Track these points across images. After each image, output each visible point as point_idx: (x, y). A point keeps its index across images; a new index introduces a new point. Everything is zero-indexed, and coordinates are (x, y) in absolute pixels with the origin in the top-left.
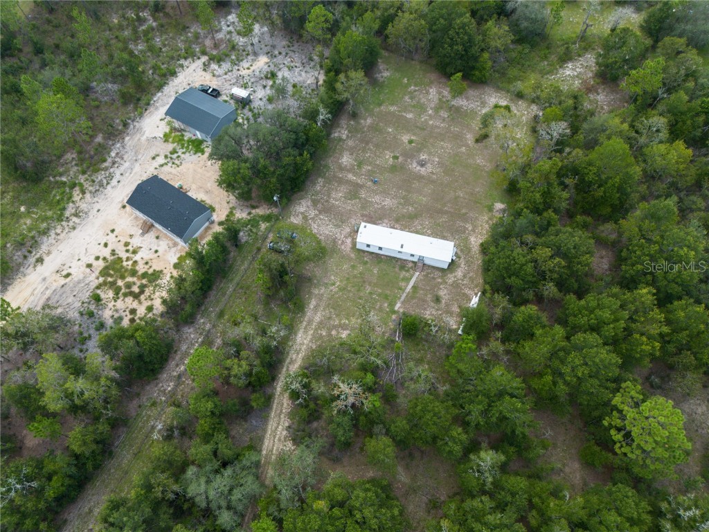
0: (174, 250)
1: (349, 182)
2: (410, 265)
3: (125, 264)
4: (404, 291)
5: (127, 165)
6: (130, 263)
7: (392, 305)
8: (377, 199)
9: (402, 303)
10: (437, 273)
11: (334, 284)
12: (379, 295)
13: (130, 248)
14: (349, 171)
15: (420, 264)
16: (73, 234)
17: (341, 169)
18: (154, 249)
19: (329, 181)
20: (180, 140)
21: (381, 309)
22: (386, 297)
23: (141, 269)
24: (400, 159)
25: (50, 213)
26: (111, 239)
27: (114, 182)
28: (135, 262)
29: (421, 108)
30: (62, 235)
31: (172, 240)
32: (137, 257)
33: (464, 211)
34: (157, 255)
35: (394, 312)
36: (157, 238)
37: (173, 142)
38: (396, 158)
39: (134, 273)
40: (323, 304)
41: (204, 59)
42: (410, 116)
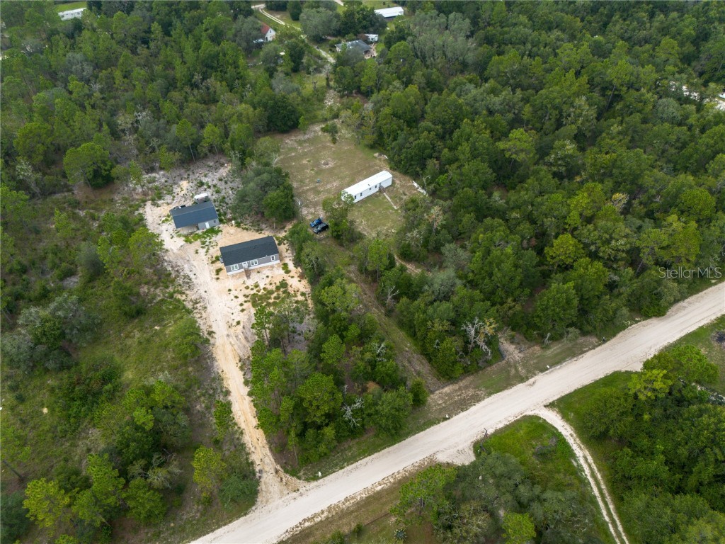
0: (275, 269)
1: (307, 190)
2: (378, 193)
3: (260, 294)
4: (389, 202)
5: (186, 266)
6: (262, 291)
7: (393, 209)
8: (329, 186)
9: (395, 205)
10: (391, 188)
11: (362, 222)
12: (383, 210)
13: (251, 287)
14: (302, 186)
15: (381, 190)
16: (209, 310)
17: (297, 188)
18: (265, 276)
19: (299, 195)
20: (199, 237)
21: (391, 213)
22: (387, 209)
23: (273, 288)
24: (315, 169)
25: (178, 315)
26: (234, 293)
27: (192, 276)
28: (264, 289)
29: (294, 149)
30: (204, 315)
31: (267, 267)
32: (262, 286)
33: (367, 165)
34: (270, 277)
35: (397, 210)
36: (258, 272)
37: (196, 240)
38: (313, 170)
39: (271, 292)
40: (369, 231)
41: (149, 203)
42: (293, 154)
